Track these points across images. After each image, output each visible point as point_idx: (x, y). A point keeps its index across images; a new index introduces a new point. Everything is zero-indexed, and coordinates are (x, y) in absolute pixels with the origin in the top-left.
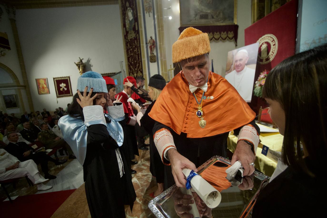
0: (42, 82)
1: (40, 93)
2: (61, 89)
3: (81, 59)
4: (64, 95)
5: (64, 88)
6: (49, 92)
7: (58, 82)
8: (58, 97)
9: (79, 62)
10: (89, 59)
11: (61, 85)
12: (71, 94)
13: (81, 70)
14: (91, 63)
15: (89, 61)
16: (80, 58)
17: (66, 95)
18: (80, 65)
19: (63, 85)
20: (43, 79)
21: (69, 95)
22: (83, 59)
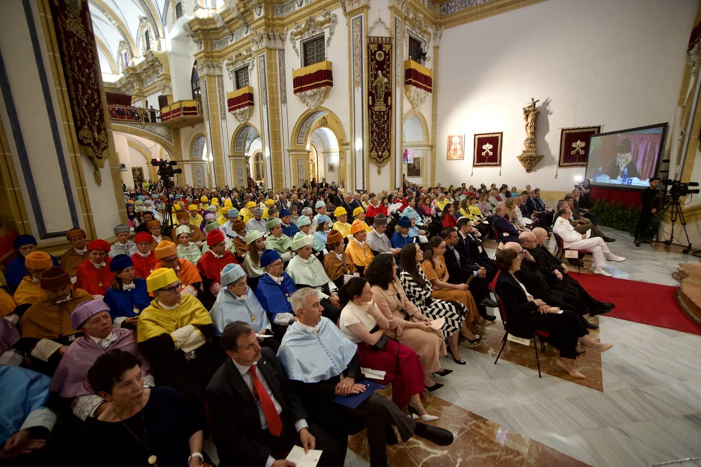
0: (455, 140)
1: (449, 158)
2: (483, 154)
3: (535, 101)
4: (485, 163)
5: (489, 151)
6: (462, 157)
7: (481, 141)
8: (474, 166)
9: (529, 107)
10: (547, 100)
11: (484, 147)
12: (498, 163)
13: (529, 120)
14: (551, 107)
15: (546, 104)
16: (533, 100)
17: (489, 163)
18: (529, 111)
19: (488, 147)
20: (458, 136)
21: (494, 163)
22: (537, 101)
